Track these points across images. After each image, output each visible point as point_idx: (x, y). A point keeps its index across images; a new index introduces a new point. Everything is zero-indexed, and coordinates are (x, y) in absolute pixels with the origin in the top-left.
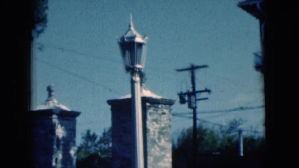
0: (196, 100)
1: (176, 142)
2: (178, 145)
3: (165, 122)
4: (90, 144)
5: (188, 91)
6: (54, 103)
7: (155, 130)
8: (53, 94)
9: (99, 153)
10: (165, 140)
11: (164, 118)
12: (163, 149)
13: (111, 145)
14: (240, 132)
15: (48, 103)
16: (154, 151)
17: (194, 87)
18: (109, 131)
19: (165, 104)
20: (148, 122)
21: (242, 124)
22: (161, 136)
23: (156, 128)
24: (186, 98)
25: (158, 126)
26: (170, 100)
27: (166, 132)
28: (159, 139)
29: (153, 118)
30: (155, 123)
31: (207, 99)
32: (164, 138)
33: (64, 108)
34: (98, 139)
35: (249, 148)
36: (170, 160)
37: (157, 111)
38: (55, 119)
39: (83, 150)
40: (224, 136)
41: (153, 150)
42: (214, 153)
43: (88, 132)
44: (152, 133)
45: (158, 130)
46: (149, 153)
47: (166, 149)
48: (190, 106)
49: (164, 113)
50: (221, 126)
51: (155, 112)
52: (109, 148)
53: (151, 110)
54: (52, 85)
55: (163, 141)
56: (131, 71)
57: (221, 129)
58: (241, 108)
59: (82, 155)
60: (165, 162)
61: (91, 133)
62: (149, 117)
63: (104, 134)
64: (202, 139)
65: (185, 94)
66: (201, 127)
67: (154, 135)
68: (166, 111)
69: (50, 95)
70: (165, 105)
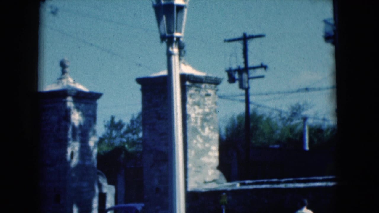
0: (249, 78)
1: (223, 131)
2: (227, 136)
3: (209, 106)
4: (114, 133)
5: (239, 67)
6: (68, 82)
7: (197, 116)
8: (67, 70)
9: (126, 146)
10: (210, 129)
11: (209, 101)
12: (207, 139)
13: (141, 135)
14: (305, 119)
15: (62, 82)
16: (196, 143)
17: (246, 62)
18: (138, 117)
19: (210, 83)
20: (188, 106)
21: (307, 110)
22: (205, 124)
23: (198, 114)
24: (237, 76)
25: (200, 111)
26: (216, 78)
27: (212, 118)
28: (203, 127)
29: (194, 100)
30: (196, 107)
31: (262, 77)
32: (209, 126)
33: (81, 87)
34: (125, 128)
35: (316, 140)
36: (217, 154)
37: (199, 92)
38: (70, 103)
39: (106, 141)
40: (284, 125)
41: (195, 141)
42: (271, 146)
43: (113, 118)
44: (193, 120)
45: (200, 116)
46: (189, 145)
47: (211, 140)
48: (241, 86)
49: (208, 95)
50: (281, 112)
51: (197, 92)
52: (139, 139)
53: (191, 91)
54: (66, 59)
55: (207, 129)
56: (167, 40)
57: (280, 115)
58: (307, 89)
59: (105, 148)
60: (209, 157)
61: (116, 120)
62: (189, 100)
63: (132, 121)
64: (256, 128)
65: (235, 70)
66: (255, 113)
67: (196, 123)
68: (210, 92)
69: (64, 72)
70: (210, 85)
